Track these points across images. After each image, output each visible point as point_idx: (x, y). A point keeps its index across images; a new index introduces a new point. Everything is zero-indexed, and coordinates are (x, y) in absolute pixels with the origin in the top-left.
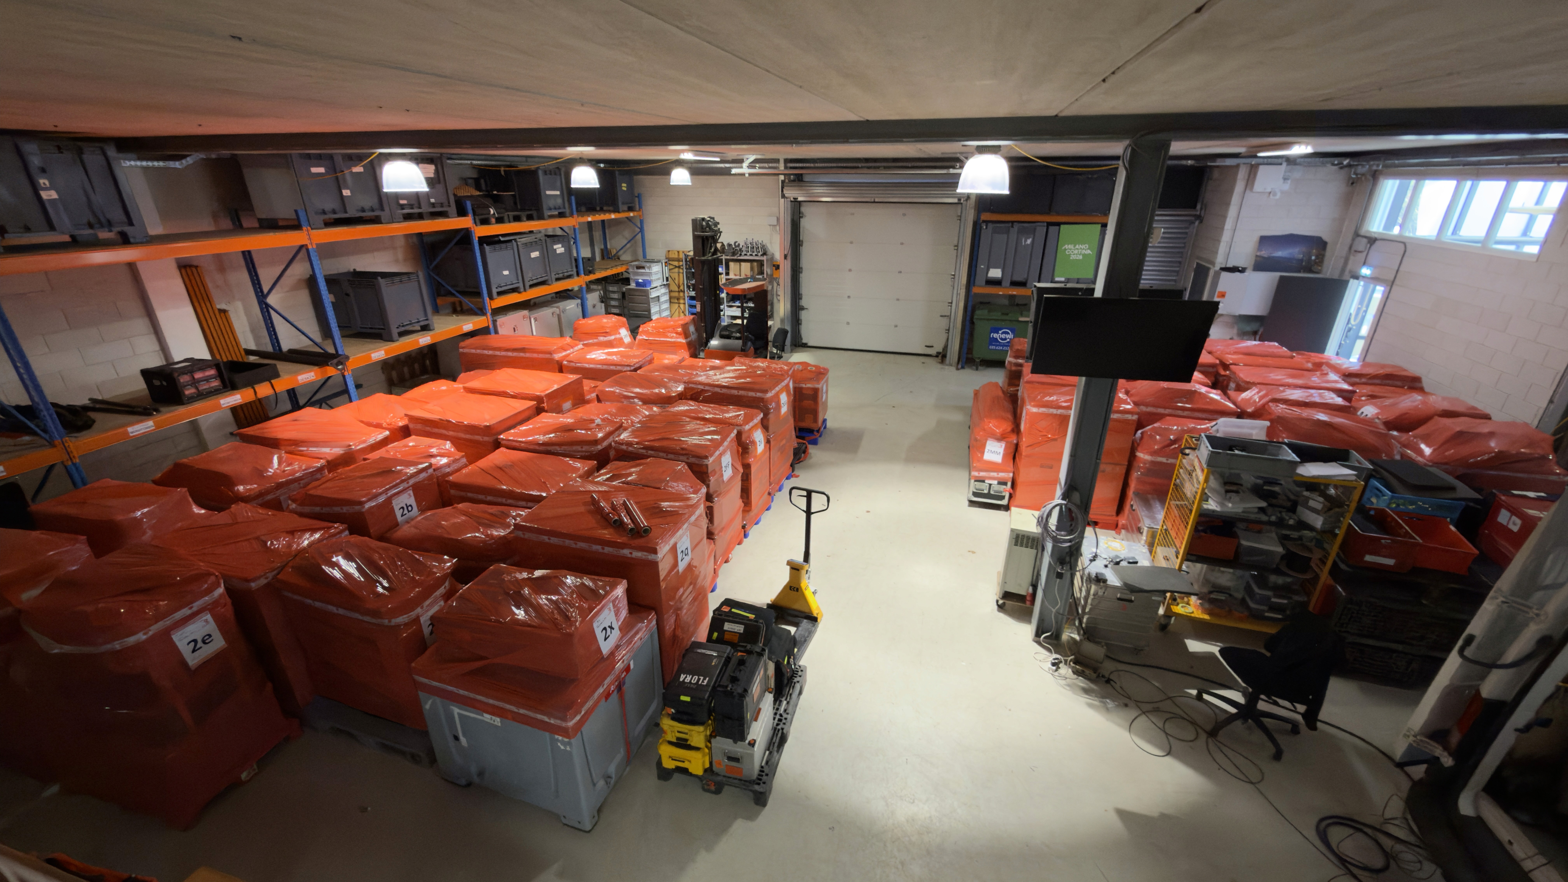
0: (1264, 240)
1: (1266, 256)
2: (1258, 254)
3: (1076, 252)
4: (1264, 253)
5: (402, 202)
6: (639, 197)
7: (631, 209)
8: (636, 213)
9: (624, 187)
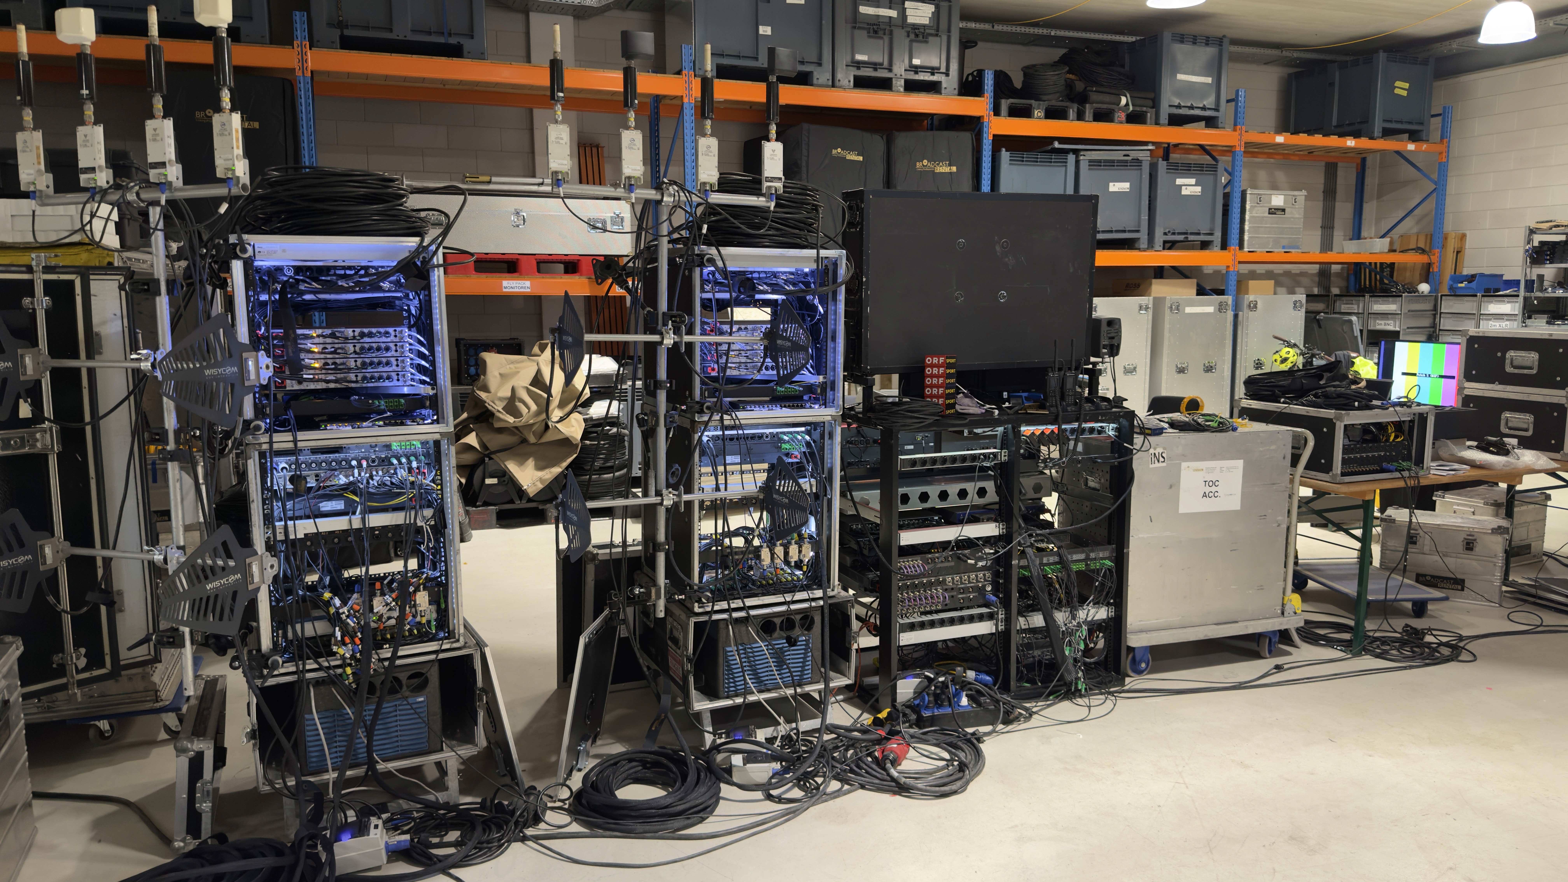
5: (859, 57)
6: (1444, 115)
7: (1414, 136)
8: (1425, 146)
9: (1401, 88)
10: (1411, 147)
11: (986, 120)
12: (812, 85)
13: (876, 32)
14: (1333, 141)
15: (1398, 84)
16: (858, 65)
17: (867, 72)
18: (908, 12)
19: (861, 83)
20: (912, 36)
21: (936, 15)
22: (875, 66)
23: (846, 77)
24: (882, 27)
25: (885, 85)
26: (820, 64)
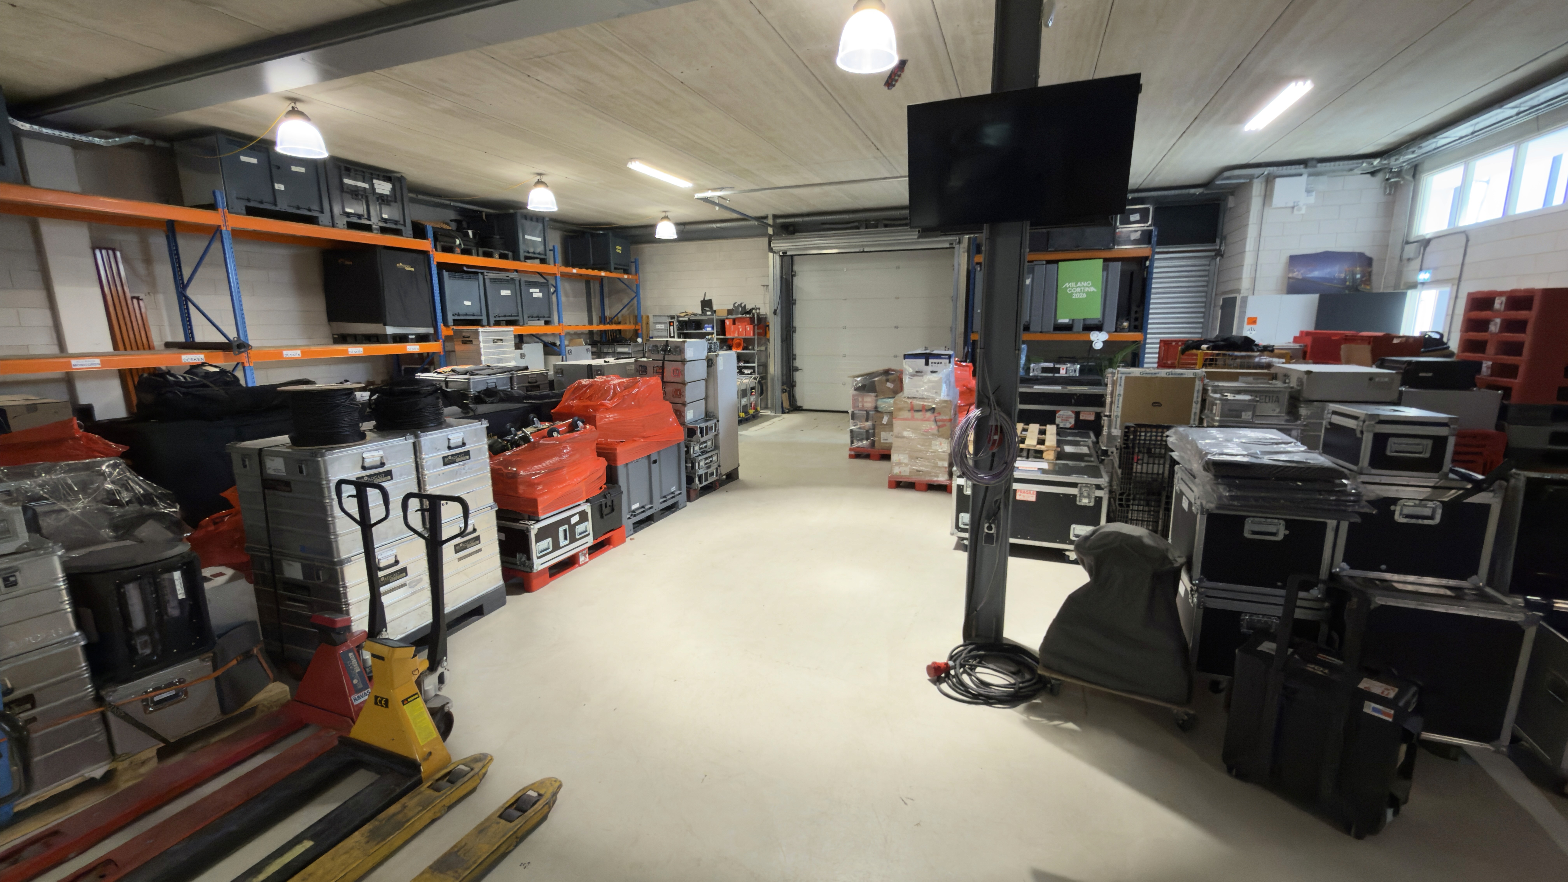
0: (1295, 260)
1: (1300, 277)
2: (1290, 275)
3: (1078, 290)
4: (1298, 274)
5: (348, 210)
6: (635, 262)
7: (626, 271)
8: (630, 277)
9: (619, 249)
10: (626, 276)
11: (431, 253)
12: (318, 224)
13: (357, 195)
14: (590, 272)
15: (617, 247)
16: (348, 215)
17: (355, 220)
18: (376, 186)
19: (351, 226)
20: (380, 201)
21: (393, 189)
22: (359, 216)
23: (342, 221)
24: (360, 193)
25: (368, 228)
26: (322, 212)
